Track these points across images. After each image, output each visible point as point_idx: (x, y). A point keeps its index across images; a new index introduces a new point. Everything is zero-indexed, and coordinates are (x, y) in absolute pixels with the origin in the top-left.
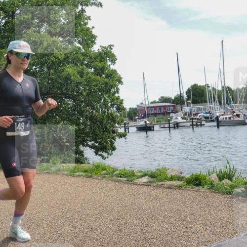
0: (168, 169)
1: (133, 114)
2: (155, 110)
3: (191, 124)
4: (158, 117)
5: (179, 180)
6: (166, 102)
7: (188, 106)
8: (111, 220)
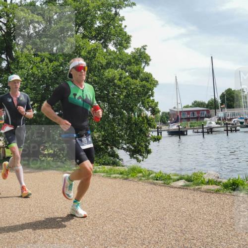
0: (205, 174)
1: (166, 119)
2: (189, 114)
3: (225, 128)
4: (191, 121)
5: (216, 185)
6: (199, 107)
7: (222, 111)
8: (150, 221)
